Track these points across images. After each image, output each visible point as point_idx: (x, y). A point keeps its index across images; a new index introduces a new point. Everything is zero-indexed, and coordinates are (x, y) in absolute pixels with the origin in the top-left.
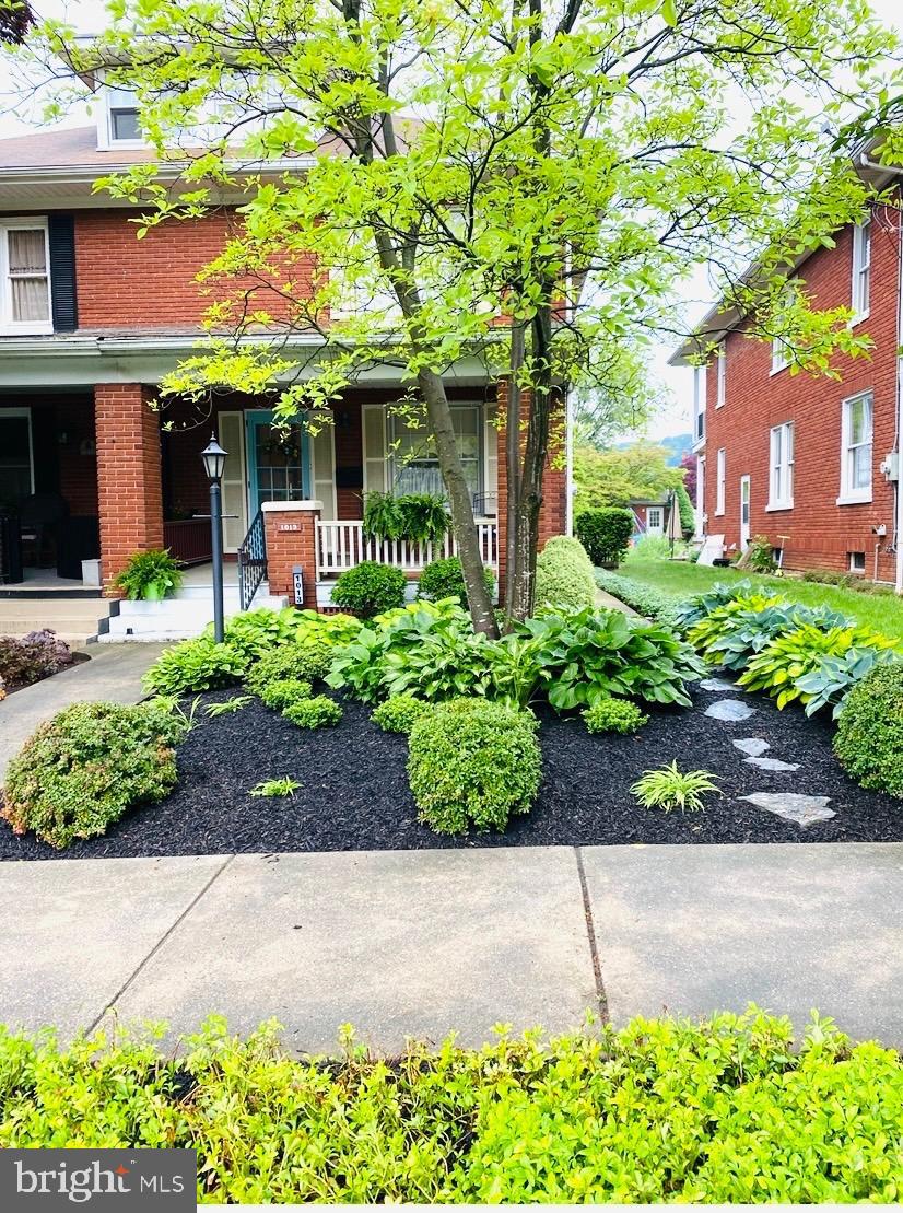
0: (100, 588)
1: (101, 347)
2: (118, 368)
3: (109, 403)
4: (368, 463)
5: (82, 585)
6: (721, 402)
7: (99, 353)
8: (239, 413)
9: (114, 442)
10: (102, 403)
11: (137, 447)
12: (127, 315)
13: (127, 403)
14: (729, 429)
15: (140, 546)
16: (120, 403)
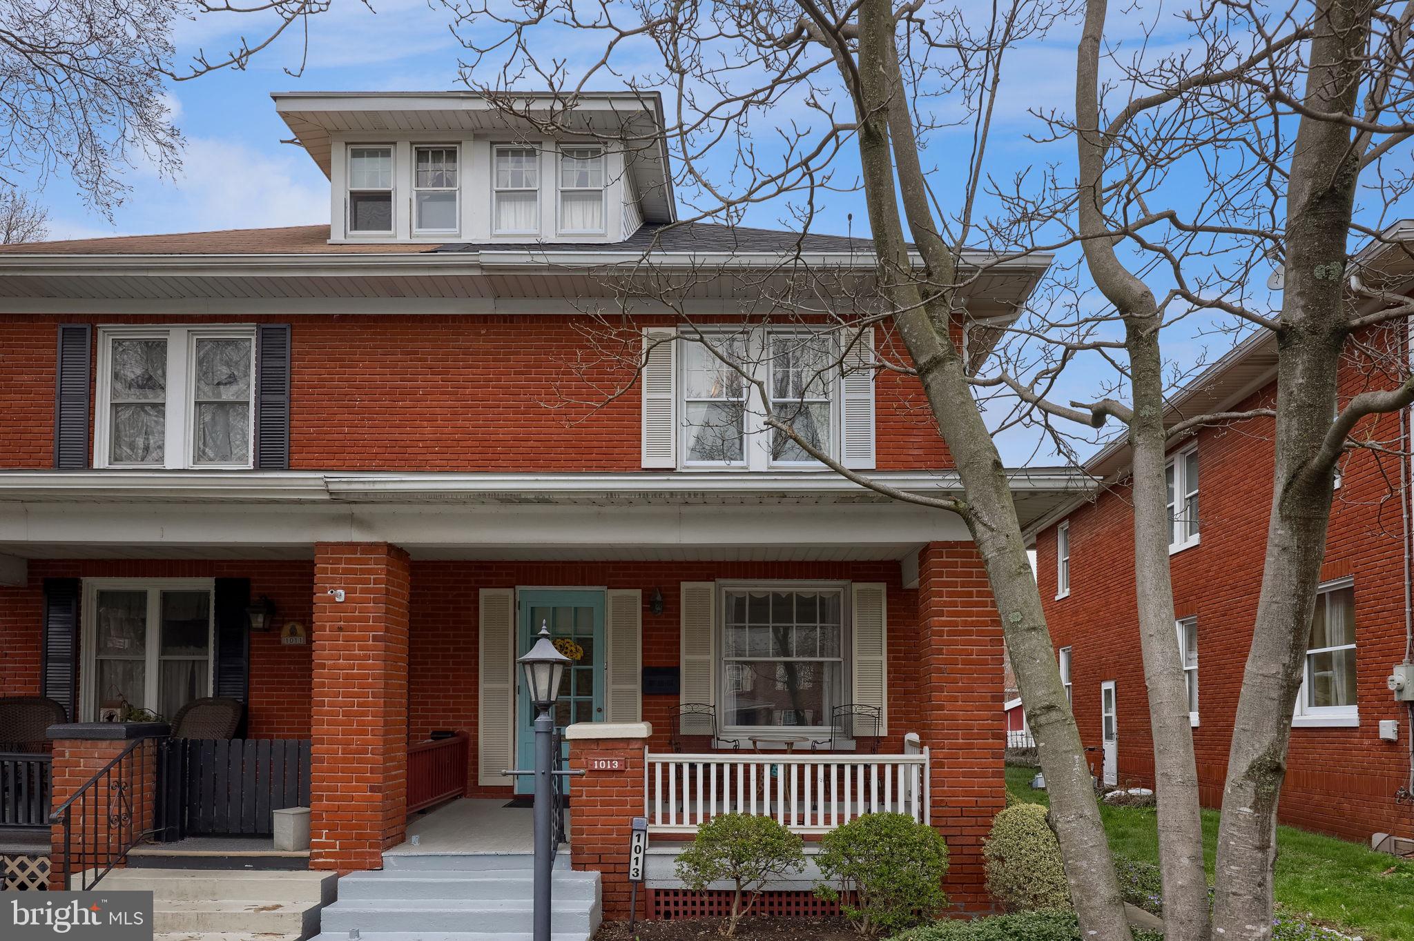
0: (306, 853)
1: (331, 487)
2: (352, 520)
3: (334, 571)
4: (687, 662)
5: (272, 848)
6: (1063, 592)
7: (327, 497)
8: (509, 592)
9: (340, 629)
10: (325, 570)
11: (375, 638)
12: (358, 456)
13: (363, 571)
14: (1076, 624)
15: (372, 789)
16: (354, 571)
